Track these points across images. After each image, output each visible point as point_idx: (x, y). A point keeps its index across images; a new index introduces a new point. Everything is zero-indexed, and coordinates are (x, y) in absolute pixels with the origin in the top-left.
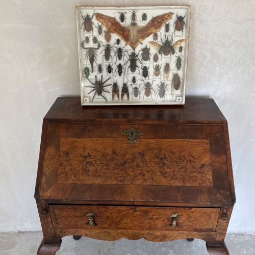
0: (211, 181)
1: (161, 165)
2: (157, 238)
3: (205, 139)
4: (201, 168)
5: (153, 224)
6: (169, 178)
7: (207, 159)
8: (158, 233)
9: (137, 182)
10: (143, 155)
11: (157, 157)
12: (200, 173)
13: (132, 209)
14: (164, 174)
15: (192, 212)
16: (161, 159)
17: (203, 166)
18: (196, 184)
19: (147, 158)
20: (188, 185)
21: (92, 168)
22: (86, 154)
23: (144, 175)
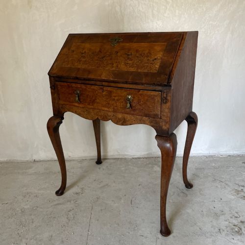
0: (157, 69)
1: (127, 58)
2: (120, 122)
3: (164, 42)
4: (153, 61)
5: (115, 105)
6: (128, 67)
7: (160, 55)
8: (120, 116)
9: (107, 68)
10: (118, 52)
11: (126, 54)
12: (151, 63)
13: (101, 88)
14: (126, 64)
15: (141, 95)
16: (128, 55)
17: (155, 59)
18: (146, 71)
19: (119, 54)
20: (139, 71)
21: (84, 60)
22: (84, 52)
23: (113, 64)
